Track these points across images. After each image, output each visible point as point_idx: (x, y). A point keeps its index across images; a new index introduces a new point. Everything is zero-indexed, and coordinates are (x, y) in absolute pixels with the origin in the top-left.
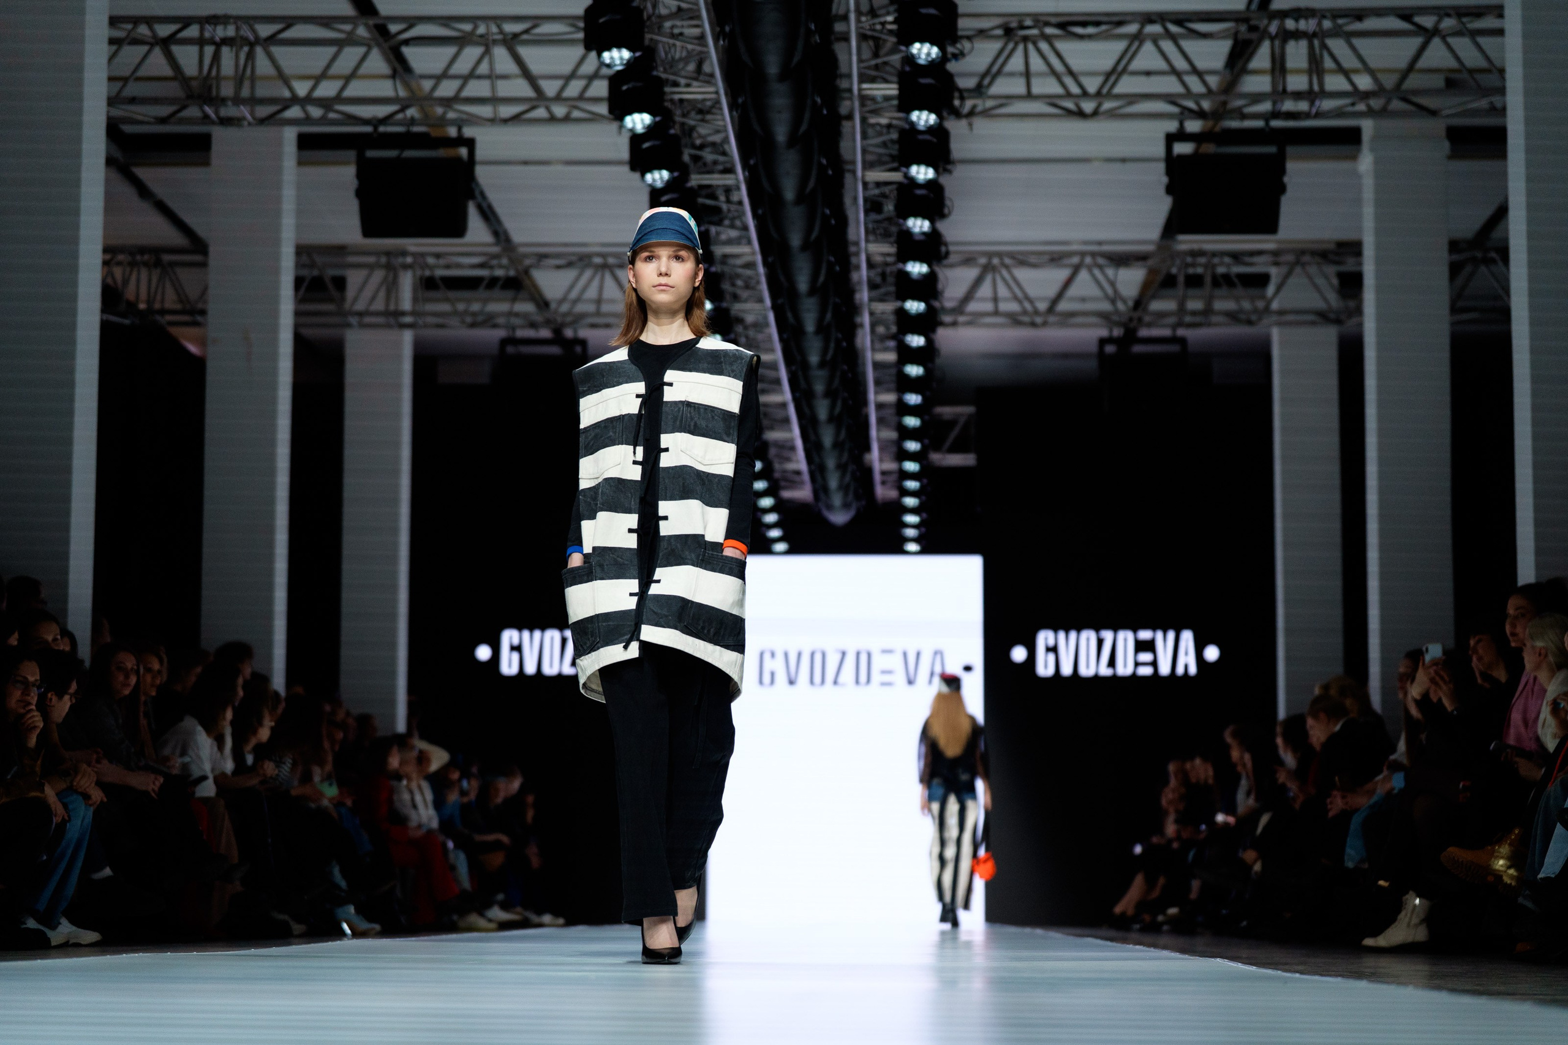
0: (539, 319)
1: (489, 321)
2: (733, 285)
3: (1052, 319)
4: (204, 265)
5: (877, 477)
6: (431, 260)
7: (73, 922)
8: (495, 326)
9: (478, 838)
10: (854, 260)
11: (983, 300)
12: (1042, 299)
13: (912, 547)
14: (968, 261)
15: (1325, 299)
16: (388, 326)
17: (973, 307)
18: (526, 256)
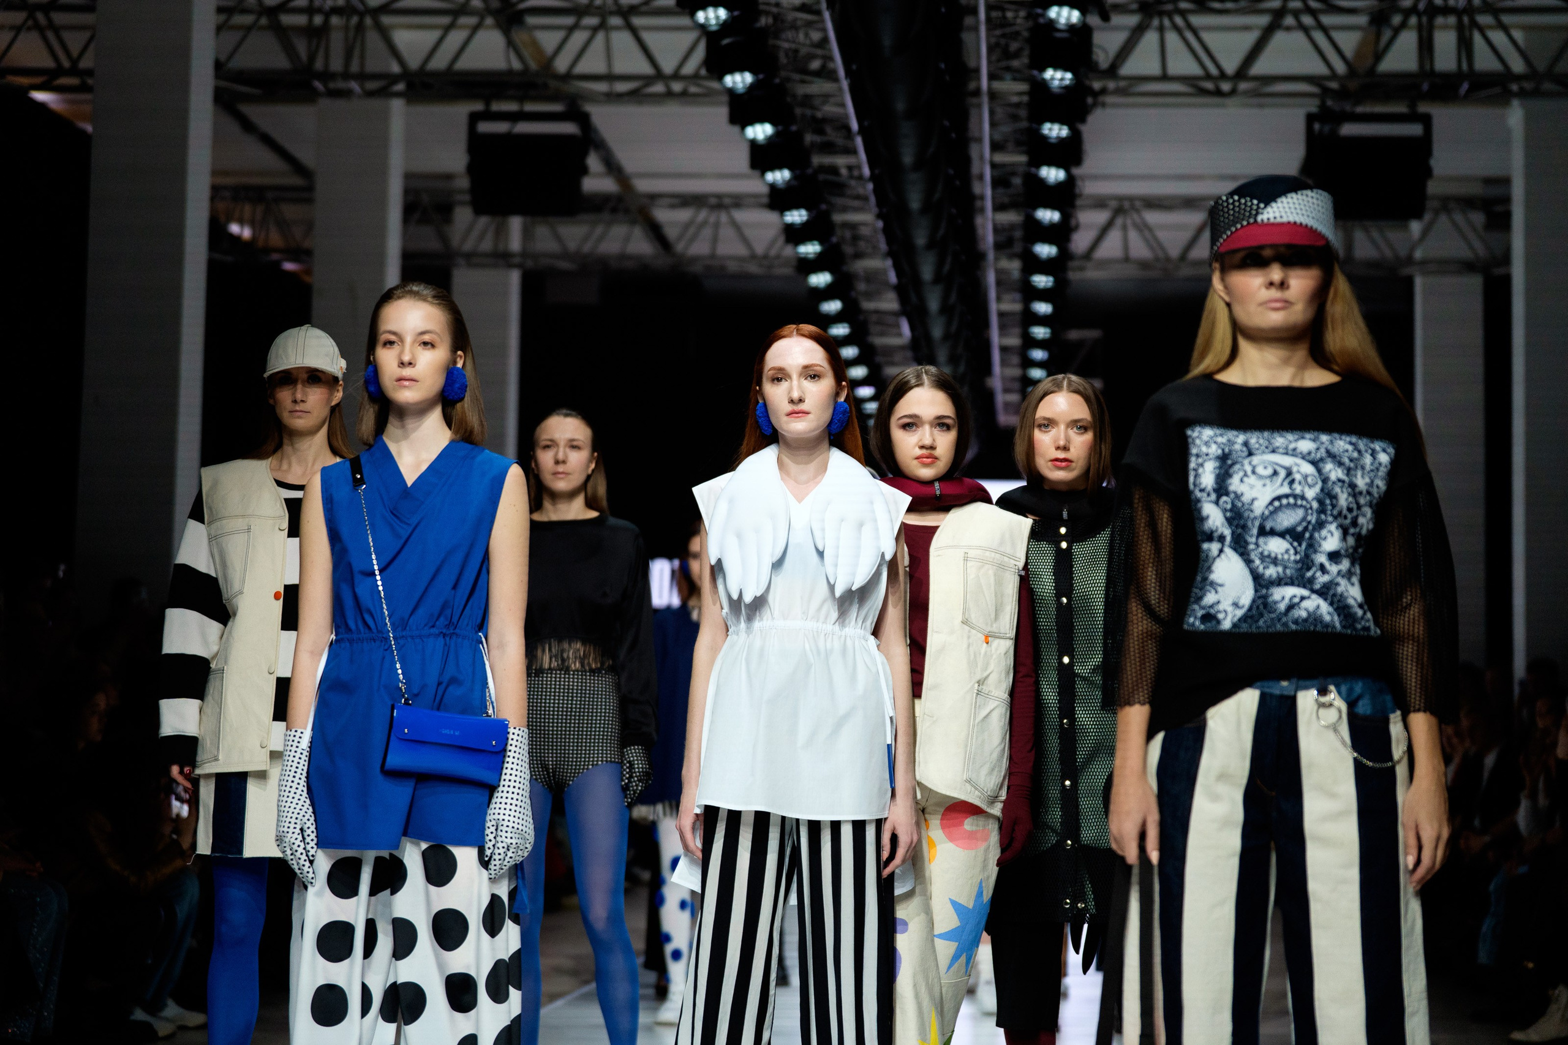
4: (310, 201)
14: (1099, 205)
15: (1471, 247)
16: (497, 266)
17: (1102, 254)
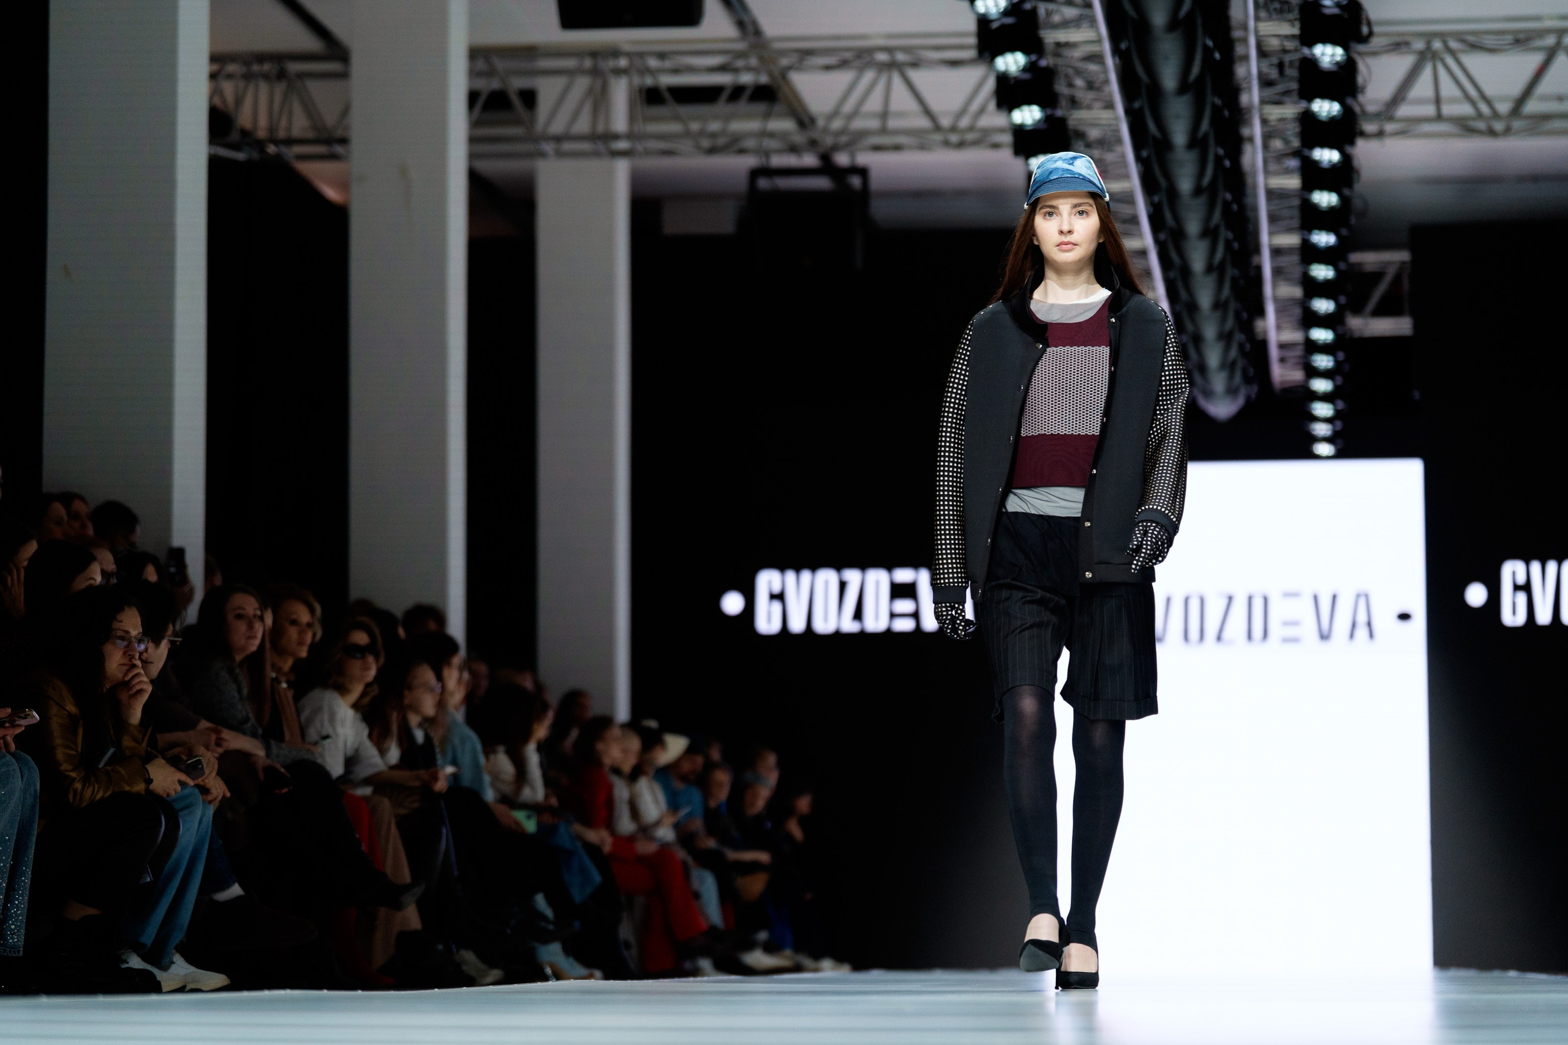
0: (799, 138)
1: (734, 145)
2: (1071, 85)
3: (1517, 124)
4: (344, 75)
5: (1274, 353)
6: (653, 63)
7: (191, 960)
8: (742, 151)
9: (732, 855)
10: (1239, 50)
11: (1420, 101)
12: (1503, 99)
13: (1324, 449)
14: (1399, 46)
16: (596, 154)
17: (1404, 111)
18: (783, 53)
